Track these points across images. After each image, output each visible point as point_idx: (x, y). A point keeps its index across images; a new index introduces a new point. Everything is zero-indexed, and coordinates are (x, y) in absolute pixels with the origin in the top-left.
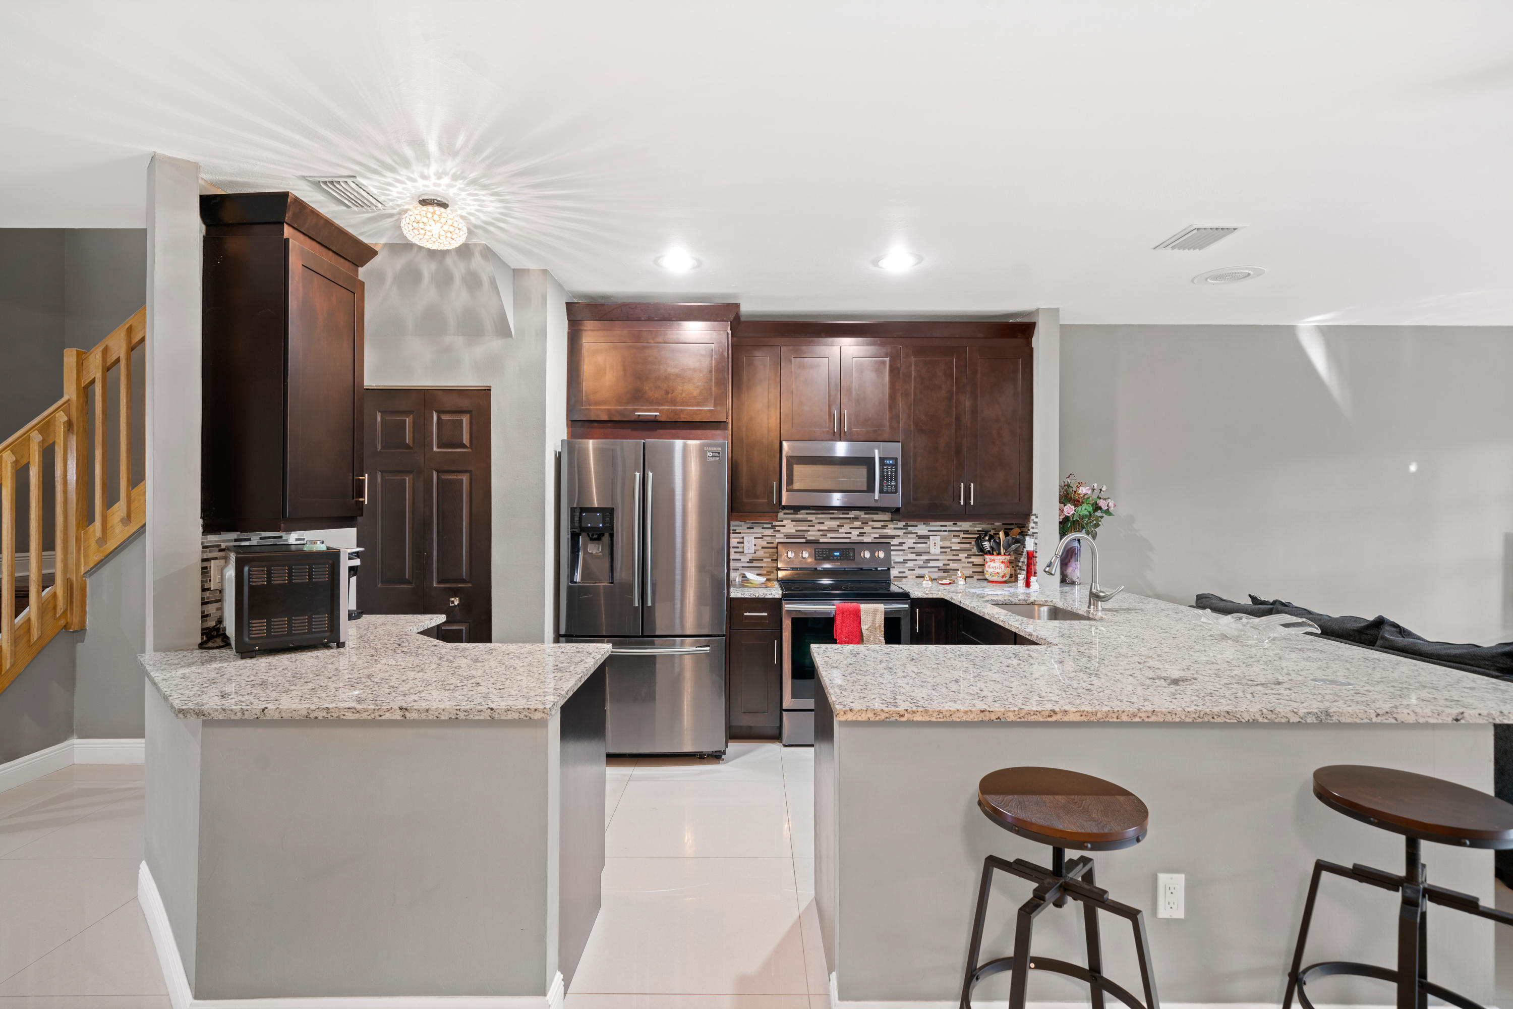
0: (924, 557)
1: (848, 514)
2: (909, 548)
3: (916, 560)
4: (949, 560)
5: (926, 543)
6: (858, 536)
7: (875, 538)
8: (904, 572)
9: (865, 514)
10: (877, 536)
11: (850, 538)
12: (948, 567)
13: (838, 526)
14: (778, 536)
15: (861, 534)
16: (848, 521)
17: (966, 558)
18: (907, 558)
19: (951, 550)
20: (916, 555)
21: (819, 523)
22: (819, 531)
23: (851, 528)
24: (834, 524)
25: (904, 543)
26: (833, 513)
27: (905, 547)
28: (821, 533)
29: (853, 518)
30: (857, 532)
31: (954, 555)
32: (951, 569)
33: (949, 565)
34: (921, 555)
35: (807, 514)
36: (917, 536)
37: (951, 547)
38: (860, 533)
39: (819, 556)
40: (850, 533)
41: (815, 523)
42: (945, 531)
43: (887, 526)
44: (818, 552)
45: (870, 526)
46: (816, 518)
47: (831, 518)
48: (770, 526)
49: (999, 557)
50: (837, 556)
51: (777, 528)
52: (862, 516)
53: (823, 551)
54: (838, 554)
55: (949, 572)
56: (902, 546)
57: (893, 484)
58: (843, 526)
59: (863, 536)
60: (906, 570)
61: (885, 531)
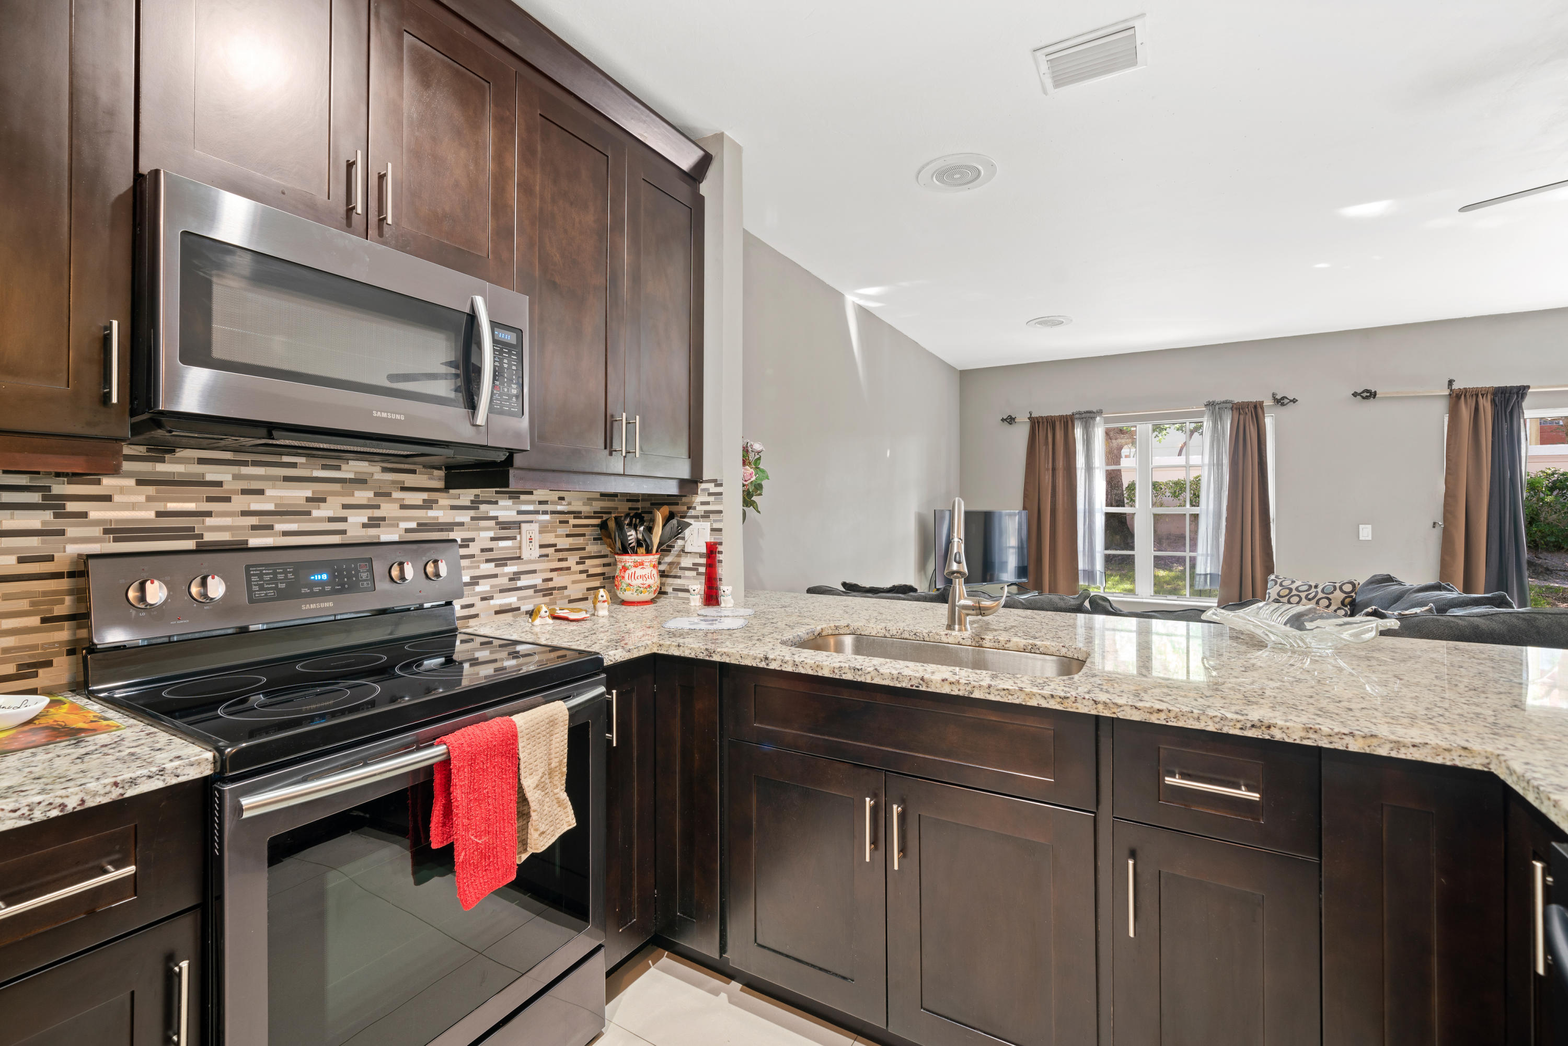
0: (511, 569)
1: (338, 468)
2: (483, 550)
3: (496, 576)
4: (552, 570)
5: (514, 538)
6: (365, 526)
7: (407, 531)
8: (472, 606)
9: (385, 470)
10: (413, 525)
11: (344, 532)
12: (551, 584)
13: (308, 500)
14: (71, 532)
15: (374, 522)
16: (337, 487)
17: (578, 563)
18: (477, 573)
19: (557, 551)
20: (496, 566)
21: (245, 492)
22: (245, 513)
23: (345, 507)
24: (298, 494)
25: (473, 540)
26: (294, 465)
27: (474, 549)
28: (254, 520)
29: (351, 481)
30: (361, 517)
31: (560, 560)
32: (554, 589)
33: (551, 579)
34: (506, 565)
35: (201, 461)
36: (497, 524)
37: (555, 545)
38: (370, 519)
39: (262, 588)
40: (344, 520)
41: (235, 492)
42: (545, 513)
43: (436, 502)
44: (261, 576)
45: (396, 500)
46: (236, 477)
47: (287, 479)
48: (35, 497)
49: (650, 557)
50: (321, 583)
51: (71, 507)
52: (376, 476)
53: (275, 574)
54: (325, 577)
55: (551, 594)
56: (467, 546)
57: (514, 392)
58: (324, 500)
59: (378, 526)
60: (475, 600)
61: (431, 513)
